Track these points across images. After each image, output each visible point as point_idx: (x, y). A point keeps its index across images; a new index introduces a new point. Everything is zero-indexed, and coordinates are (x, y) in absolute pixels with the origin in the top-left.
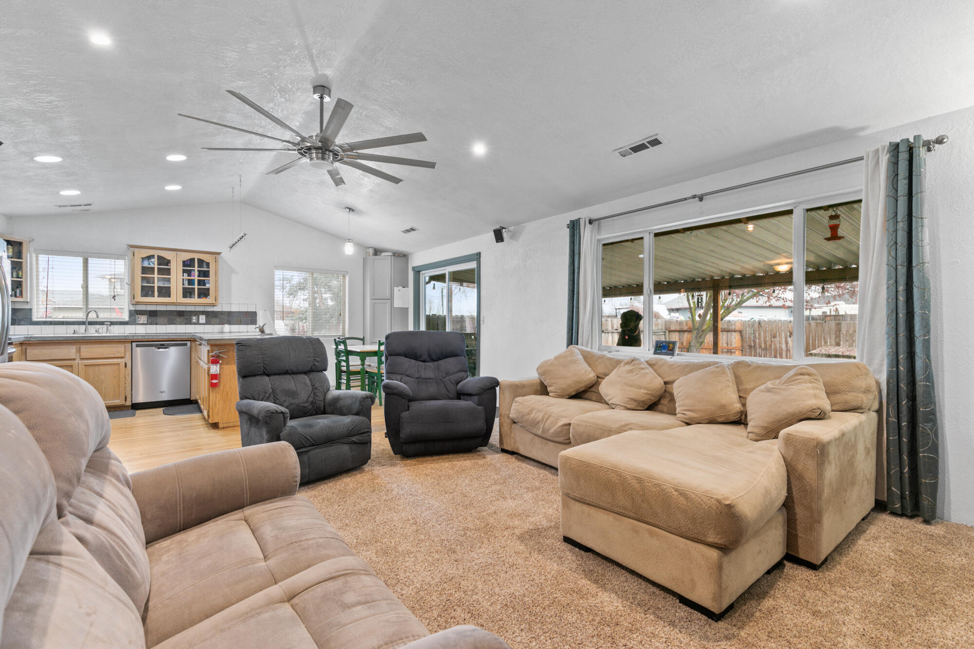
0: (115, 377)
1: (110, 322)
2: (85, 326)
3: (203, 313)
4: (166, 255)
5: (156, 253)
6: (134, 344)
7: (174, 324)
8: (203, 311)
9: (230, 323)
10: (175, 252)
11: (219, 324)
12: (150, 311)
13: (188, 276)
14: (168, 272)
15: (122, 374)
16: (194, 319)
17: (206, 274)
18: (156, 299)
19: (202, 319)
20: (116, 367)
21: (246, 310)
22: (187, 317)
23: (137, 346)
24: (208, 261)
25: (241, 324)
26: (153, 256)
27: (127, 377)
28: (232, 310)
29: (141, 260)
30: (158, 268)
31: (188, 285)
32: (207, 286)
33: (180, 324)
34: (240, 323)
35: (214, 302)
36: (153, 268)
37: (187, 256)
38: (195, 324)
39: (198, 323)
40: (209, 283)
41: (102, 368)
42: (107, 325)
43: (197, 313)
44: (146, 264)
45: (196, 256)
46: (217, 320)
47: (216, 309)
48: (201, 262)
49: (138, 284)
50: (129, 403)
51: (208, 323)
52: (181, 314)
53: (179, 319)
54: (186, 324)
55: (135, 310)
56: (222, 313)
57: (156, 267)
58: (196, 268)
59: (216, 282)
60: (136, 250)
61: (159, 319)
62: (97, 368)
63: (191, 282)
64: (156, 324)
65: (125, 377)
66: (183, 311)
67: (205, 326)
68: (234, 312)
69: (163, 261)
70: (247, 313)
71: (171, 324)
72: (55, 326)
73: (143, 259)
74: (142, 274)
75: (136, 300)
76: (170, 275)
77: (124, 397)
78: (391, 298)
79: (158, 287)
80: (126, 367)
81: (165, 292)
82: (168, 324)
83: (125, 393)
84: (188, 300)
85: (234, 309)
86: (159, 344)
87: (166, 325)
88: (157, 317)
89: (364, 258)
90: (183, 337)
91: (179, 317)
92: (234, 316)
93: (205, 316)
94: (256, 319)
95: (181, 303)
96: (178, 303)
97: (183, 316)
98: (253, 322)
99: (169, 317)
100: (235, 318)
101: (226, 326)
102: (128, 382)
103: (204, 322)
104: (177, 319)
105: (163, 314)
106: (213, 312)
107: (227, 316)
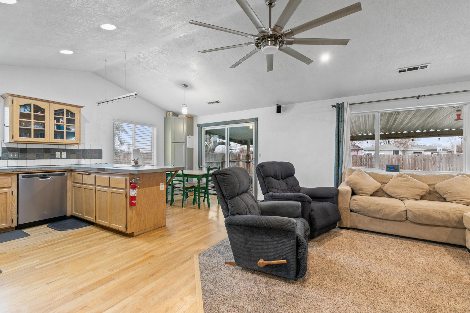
3: (64, 150)
4: (41, 104)
5: (33, 102)
6: (20, 176)
7: (42, 159)
8: (64, 149)
9: (85, 158)
10: (49, 103)
11: (76, 159)
12: (21, 149)
13: (57, 122)
14: (43, 118)
15: (9, 201)
16: (57, 154)
17: (70, 121)
18: (32, 139)
19: (64, 155)
21: (95, 149)
22: (52, 153)
23: (24, 177)
24: (73, 112)
25: (91, 158)
26: (30, 105)
27: (13, 203)
28: (86, 148)
29: (19, 107)
30: (34, 115)
31: (57, 129)
32: (73, 130)
33: (47, 158)
34: (91, 157)
35: (78, 142)
36: (30, 115)
37: (59, 107)
38: (58, 158)
39: (61, 158)
40: (74, 128)
43: (60, 150)
44: (22, 111)
45: (65, 108)
46: (74, 155)
47: (75, 147)
48: (68, 111)
49: (17, 127)
50: (15, 225)
51: (68, 158)
52: (47, 151)
53: (45, 155)
54: (51, 159)
55: (7, 148)
56: (84, 151)
57: (33, 113)
58: (65, 117)
59: (80, 127)
60: (15, 98)
61: (30, 155)
63: (58, 127)
66: (49, 149)
67: (66, 160)
68: (87, 150)
69: (39, 109)
70: (96, 150)
71: (39, 159)
73: (21, 106)
74: (20, 118)
75: (15, 139)
76: (44, 121)
77: (11, 220)
78: (185, 143)
79: (34, 130)
80: (12, 195)
81: (40, 134)
82: (37, 159)
83: (12, 216)
84: (59, 141)
85: (87, 147)
86: (42, 175)
87: (35, 159)
88: (27, 153)
89: (165, 118)
90: (61, 169)
91: (46, 153)
92: (87, 153)
93: (66, 152)
94: (102, 155)
95: (53, 143)
96: (50, 142)
97: (49, 152)
98: (100, 157)
99: (38, 153)
100: (87, 154)
101: (83, 160)
102: (15, 208)
103: (65, 157)
104: (44, 155)
105: (32, 151)
106: (72, 150)
107: (82, 152)
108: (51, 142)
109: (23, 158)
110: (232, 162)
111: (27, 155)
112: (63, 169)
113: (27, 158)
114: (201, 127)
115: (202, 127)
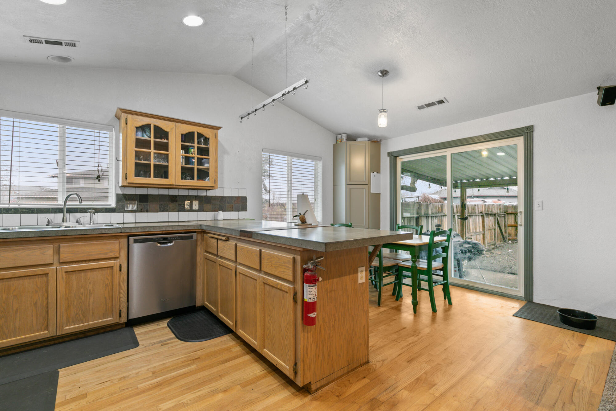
0: (107, 285)
1: (93, 209)
2: (62, 214)
3: (196, 198)
4: (164, 125)
5: (153, 122)
6: (132, 239)
7: (167, 211)
8: (196, 196)
9: (223, 210)
10: (174, 123)
11: (212, 211)
12: (140, 195)
13: (185, 153)
14: (165, 147)
15: (116, 281)
16: (187, 204)
17: (204, 152)
18: (152, 180)
19: (196, 205)
20: (109, 271)
21: (237, 195)
22: (180, 203)
23: (136, 241)
24: (207, 136)
25: (232, 211)
26: (148, 126)
27: (122, 284)
28: (225, 195)
29: (134, 129)
30: (155, 142)
31: (185, 164)
32: (206, 165)
33: (173, 211)
34: (232, 209)
35: (214, 185)
36: (149, 142)
37: (187, 129)
38: (188, 211)
39: (191, 210)
40: (208, 163)
41: (89, 274)
42: (90, 212)
43: (191, 198)
44: (140, 136)
45: (196, 130)
46: (209, 206)
47: (210, 193)
48: (200, 135)
49: (132, 160)
50: (124, 320)
51: (201, 210)
52: (174, 199)
53: (172, 205)
54: (179, 211)
55: (123, 194)
56: (222, 198)
57: (152, 140)
58: (196, 145)
59: (216, 161)
60: (130, 116)
61: (151, 205)
62: (83, 274)
63: (188, 160)
64: (147, 211)
65: (120, 285)
66: (176, 196)
67: (199, 213)
68: (226, 197)
69: (161, 133)
70: (238, 198)
71: (163, 211)
72: (22, 215)
73: (137, 128)
74: (136, 147)
75: (129, 181)
76: (168, 151)
77: (118, 312)
78: (368, 184)
79: (154, 165)
80: (120, 270)
81: (162, 172)
82: (160, 211)
83: (120, 306)
84: (188, 182)
85: (227, 193)
86: (161, 238)
87: (158, 212)
88: (148, 203)
89: (334, 145)
90: (188, 229)
91: (172, 203)
92: (227, 202)
93: (198, 201)
94: (247, 205)
95: (180, 185)
96: (176, 185)
97: (176, 202)
98: (244, 208)
99: (161, 203)
100: (227, 204)
101: (221, 212)
102: (124, 291)
103: (197, 209)
104: (170, 205)
105: (155, 199)
106: (206, 197)
107: (220, 201)
108: (178, 185)
109: (142, 210)
110: (431, 216)
111: (149, 206)
112: (190, 228)
113: (148, 209)
114: (394, 156)
115: (396, 157)
